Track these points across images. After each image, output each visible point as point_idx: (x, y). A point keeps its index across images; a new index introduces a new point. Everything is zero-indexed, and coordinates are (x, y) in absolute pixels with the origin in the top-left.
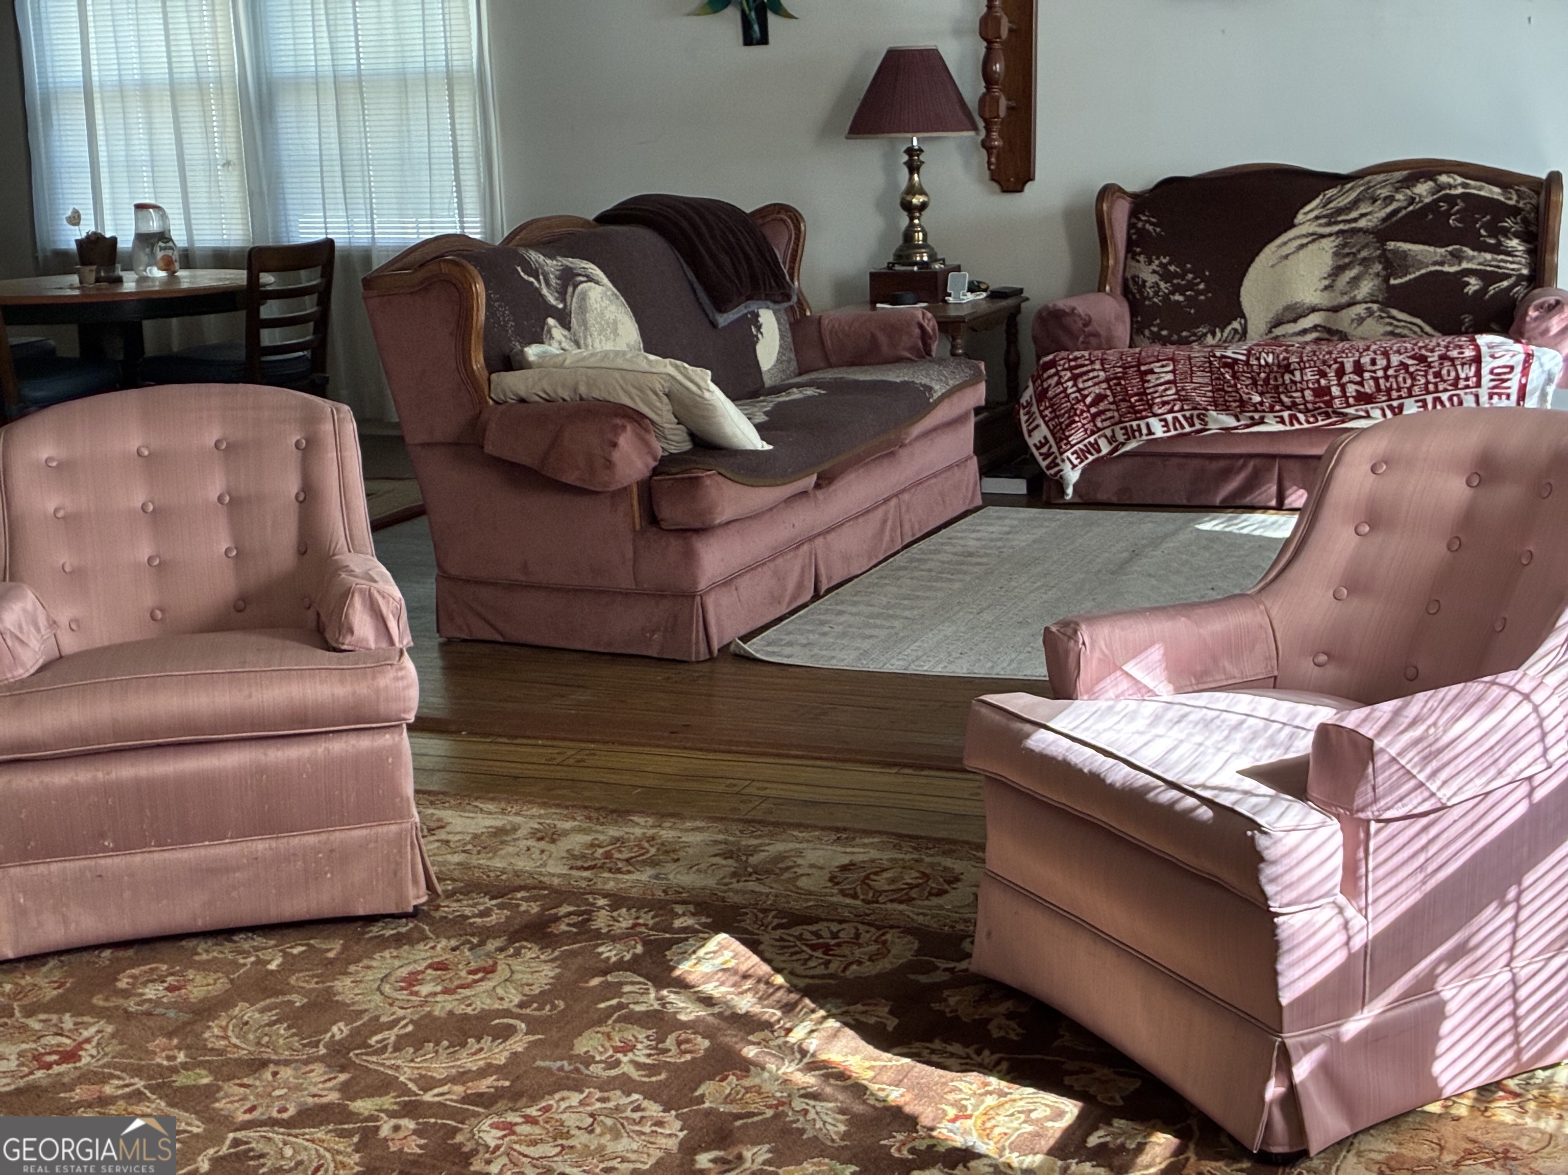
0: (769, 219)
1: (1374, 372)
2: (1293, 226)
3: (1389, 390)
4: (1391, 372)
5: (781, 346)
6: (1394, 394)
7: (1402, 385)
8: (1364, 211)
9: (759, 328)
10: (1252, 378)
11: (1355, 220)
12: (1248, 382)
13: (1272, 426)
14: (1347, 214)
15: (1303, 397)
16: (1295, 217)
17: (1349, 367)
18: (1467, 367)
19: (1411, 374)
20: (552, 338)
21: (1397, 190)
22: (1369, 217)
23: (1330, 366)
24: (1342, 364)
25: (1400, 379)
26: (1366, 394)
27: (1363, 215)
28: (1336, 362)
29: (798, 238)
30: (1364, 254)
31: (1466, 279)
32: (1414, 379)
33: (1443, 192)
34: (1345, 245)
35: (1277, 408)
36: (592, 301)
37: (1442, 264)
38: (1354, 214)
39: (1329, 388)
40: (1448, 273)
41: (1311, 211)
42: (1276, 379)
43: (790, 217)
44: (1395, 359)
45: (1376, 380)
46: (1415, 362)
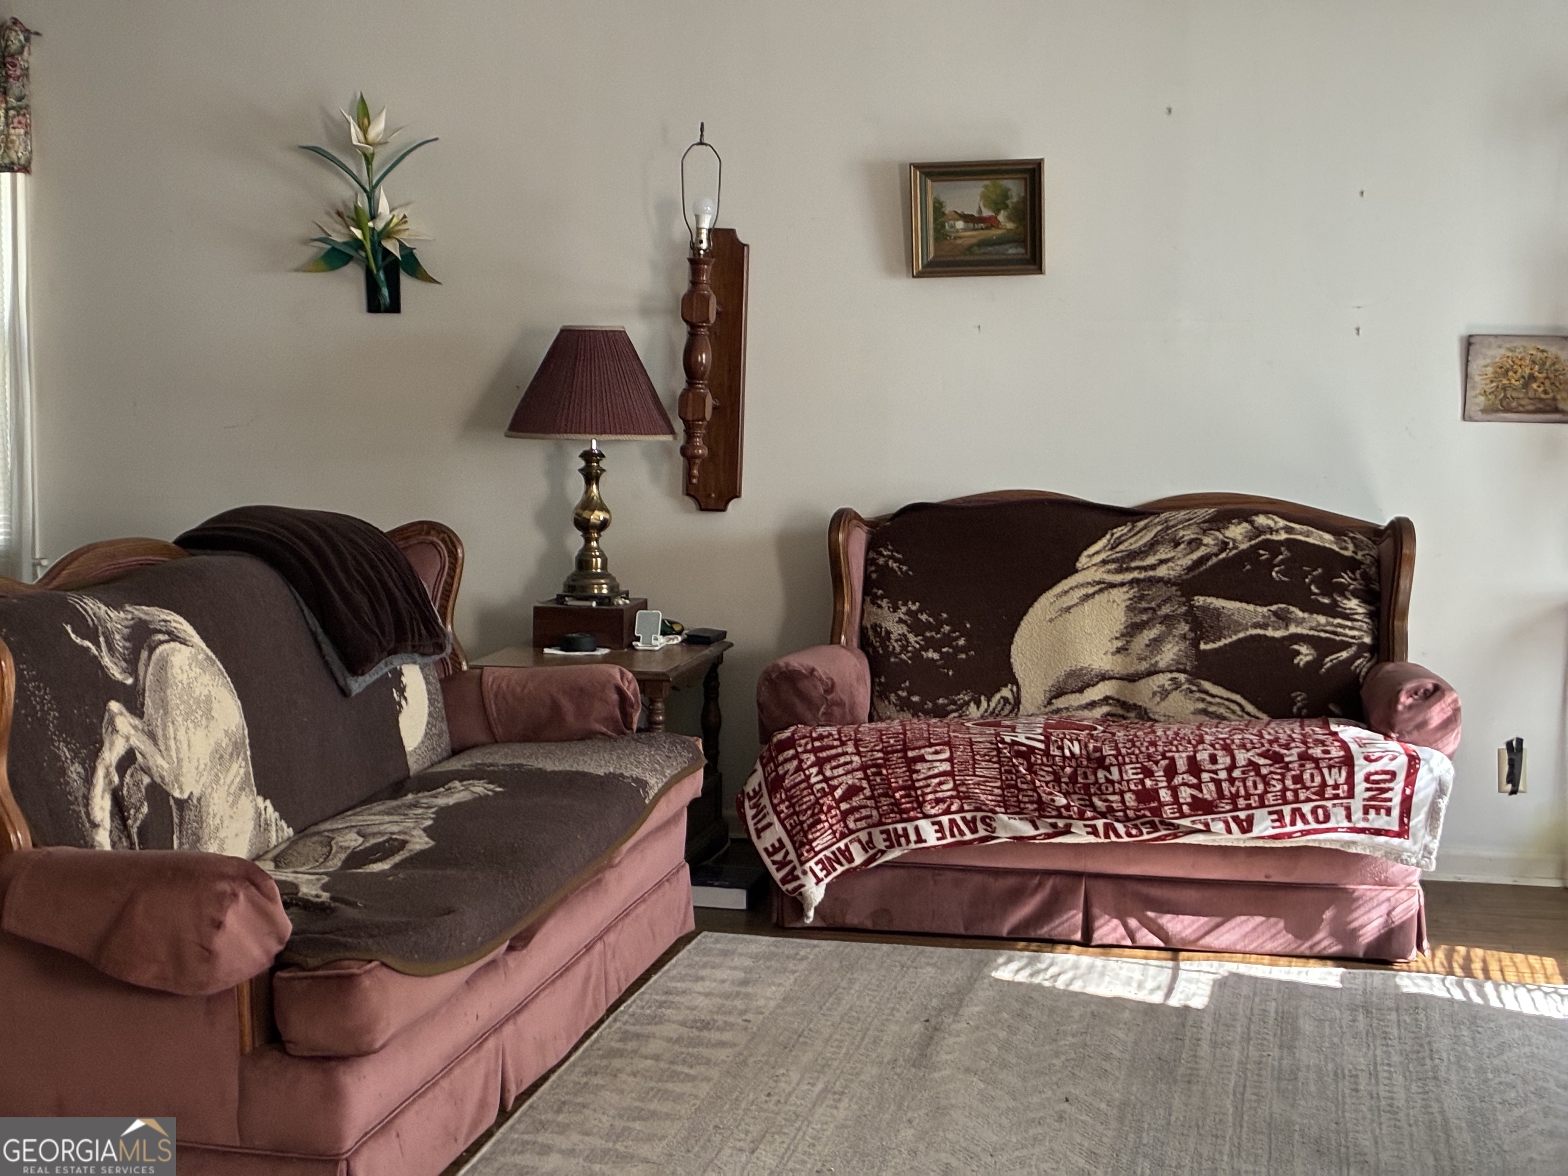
0: (413, 541)
1: (1215, 772)
2: (1076, 571)
3: (1235, 797)
4: (1237, 773)
5: (430, 714)
6: (1242, 802)
7: (1252, 791)
8: (1164, 556)
9: (402, 691)
10: (1054, 773)
11: (1153, 567)
12: (1048, 778)
13: (1080, 836)
14: (1142, 559)
15: (1123, 801)
16: (1077, 560)
17: (1181, 764)
18: (1335, 771)
19: (1264, 778)
20: (115, 731)
21: (1204, 532)
22: (1170, 564)
23: (1157, 763)
24: (1172, 759)
25: (1250, 784)
26: (1206, 800)
27: (1162, 562)
28: (1164, 757)
29: (453, 568)
30: (1166, 610)
31: (1296, 647)
32: (1267, 784)
33: (1263, 537)
34: (1141, 598)
35: (1089, 814)
36: (176, 670)
37: (1264, 626)
38: (1151, 560)
39: (1156, 791)
40: (1273, 638)
41: (1097, 553)
42: (1085, 776)
43: (443, 541)
44: (1242, 757)
45: (1218, 783)
46: (1268, 762)
